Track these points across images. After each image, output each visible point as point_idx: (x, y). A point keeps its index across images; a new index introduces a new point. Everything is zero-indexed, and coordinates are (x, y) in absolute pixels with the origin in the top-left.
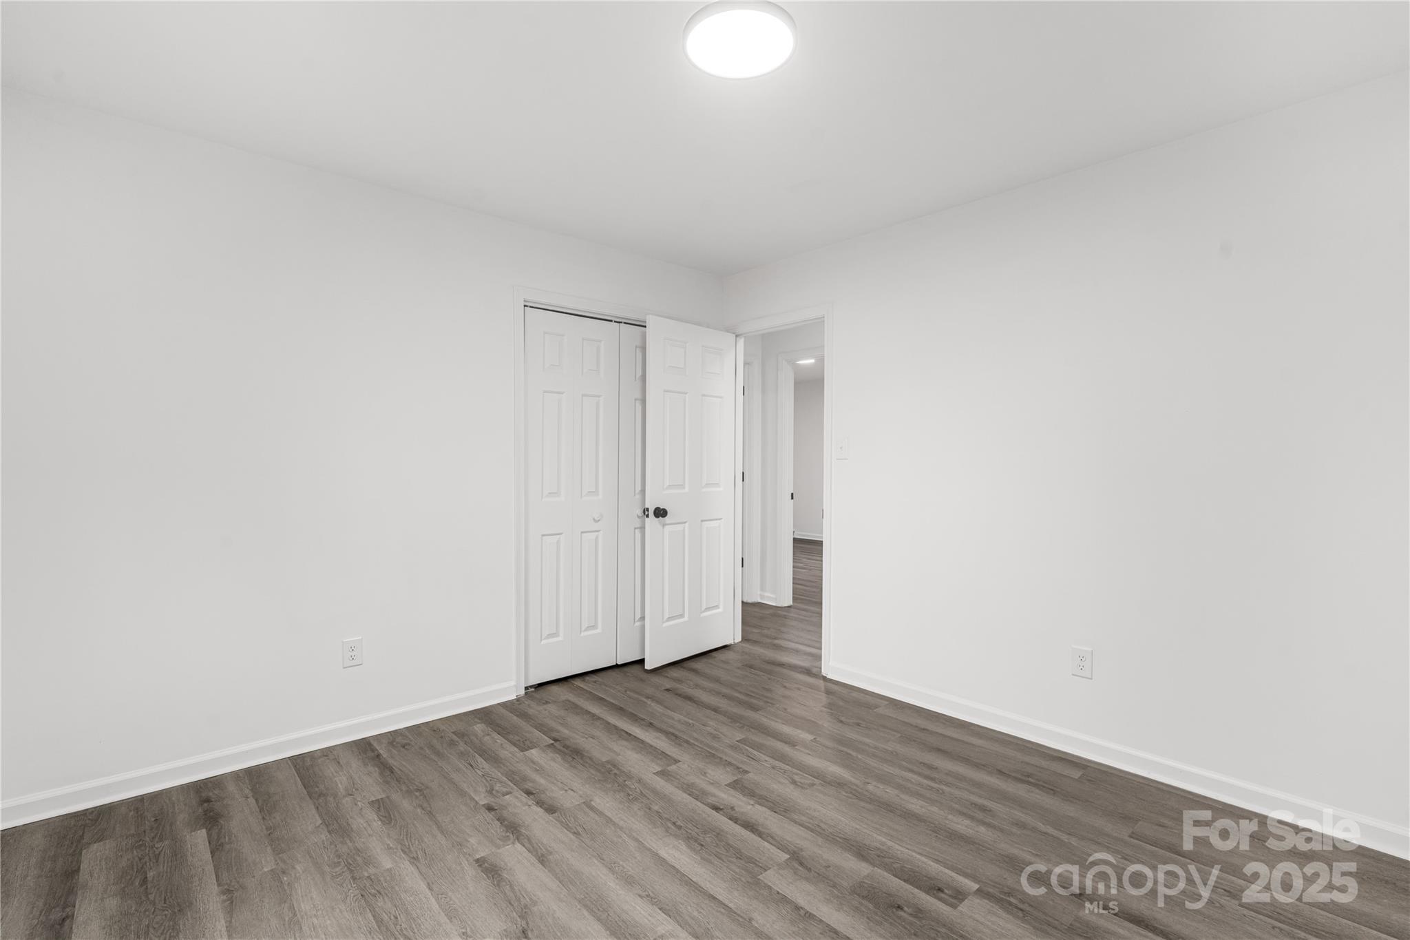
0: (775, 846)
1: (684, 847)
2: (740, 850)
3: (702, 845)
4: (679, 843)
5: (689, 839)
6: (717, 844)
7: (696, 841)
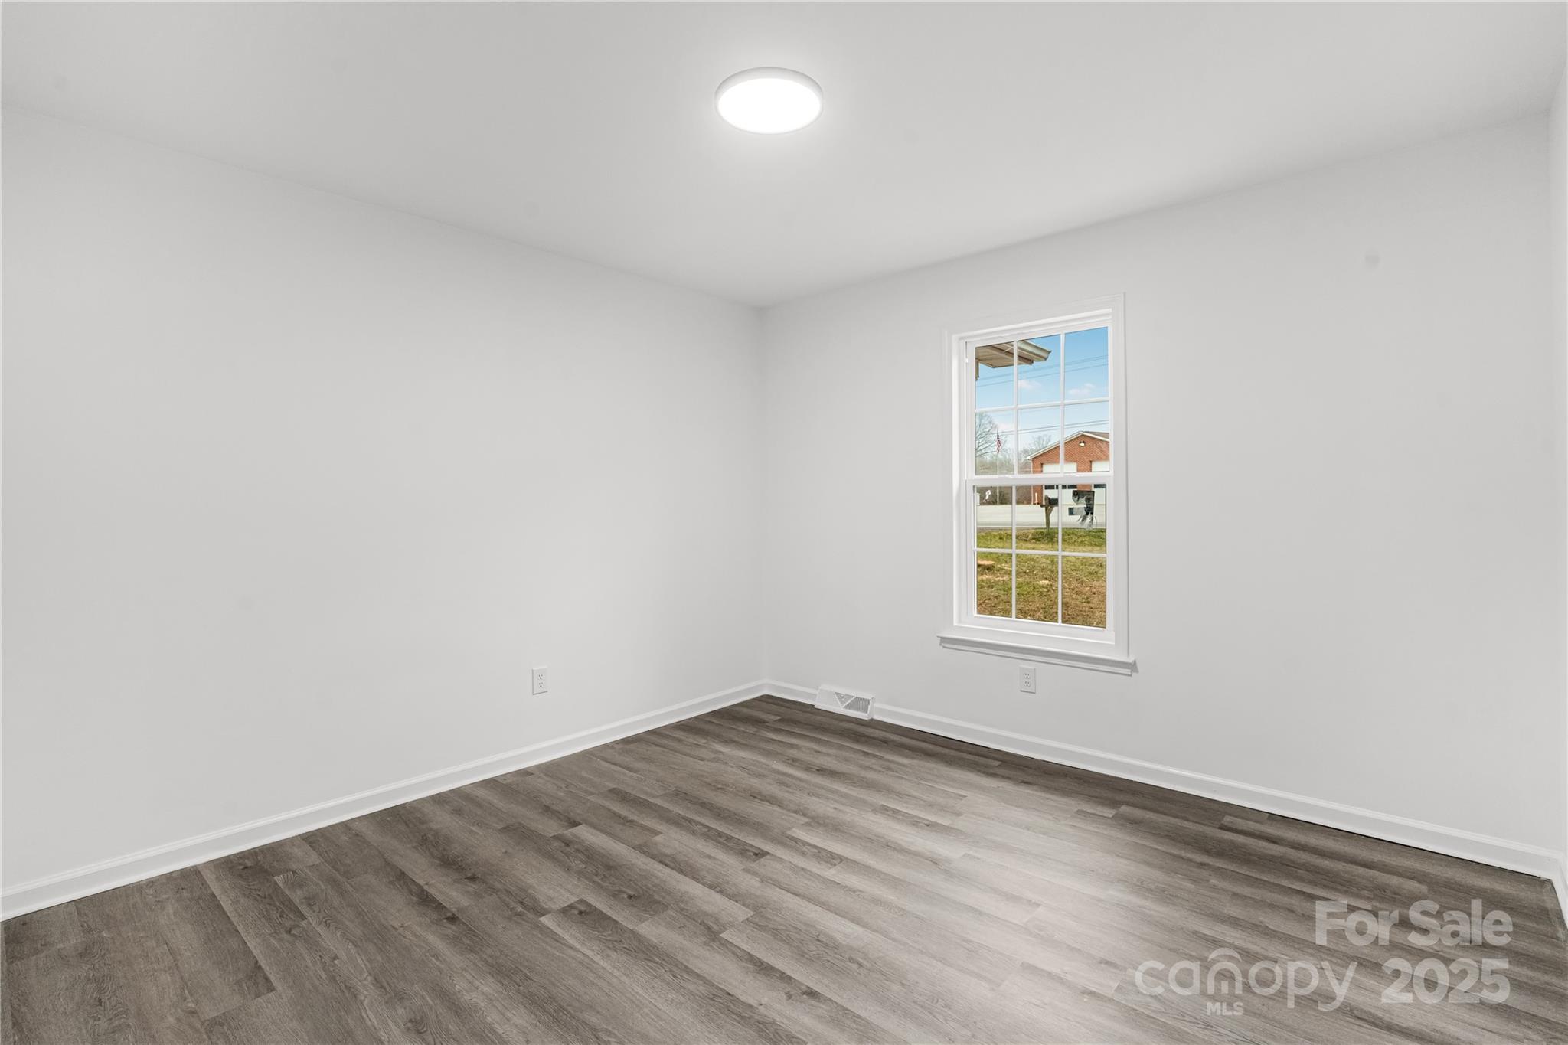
0: (735, 946)
1: (838, 937)
2: (775, 938)
3: (818, 940)
4: (845, 941)
5: (836, 947)
6: (800, 943)
7: (826, 945)
